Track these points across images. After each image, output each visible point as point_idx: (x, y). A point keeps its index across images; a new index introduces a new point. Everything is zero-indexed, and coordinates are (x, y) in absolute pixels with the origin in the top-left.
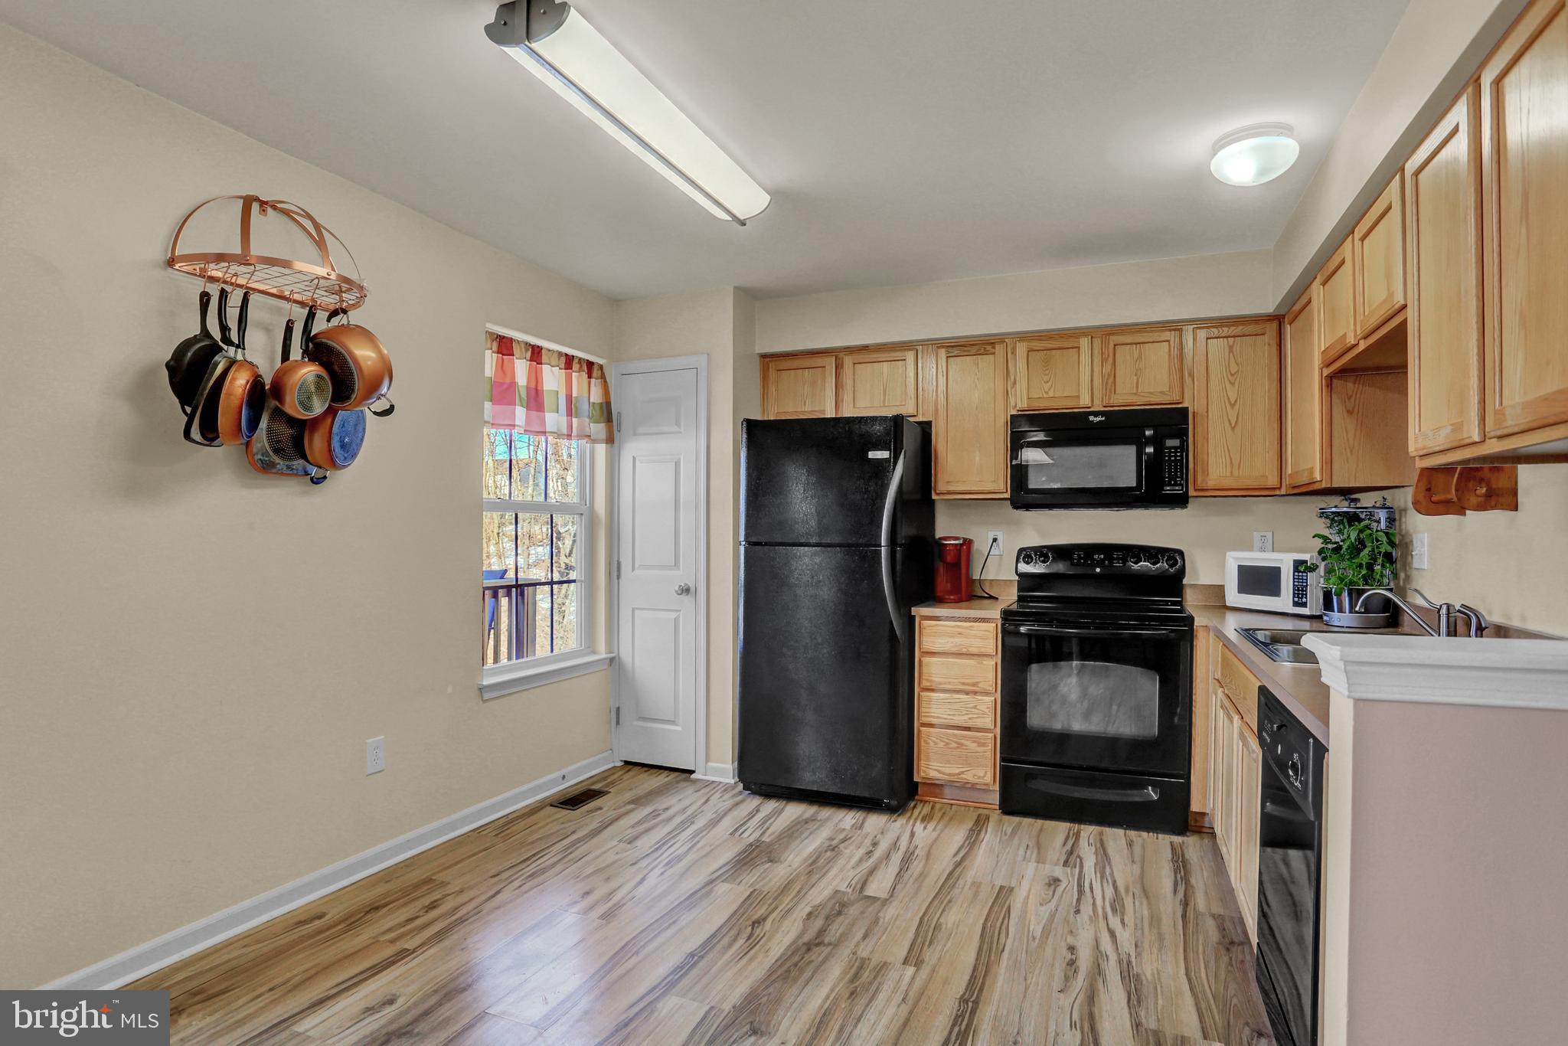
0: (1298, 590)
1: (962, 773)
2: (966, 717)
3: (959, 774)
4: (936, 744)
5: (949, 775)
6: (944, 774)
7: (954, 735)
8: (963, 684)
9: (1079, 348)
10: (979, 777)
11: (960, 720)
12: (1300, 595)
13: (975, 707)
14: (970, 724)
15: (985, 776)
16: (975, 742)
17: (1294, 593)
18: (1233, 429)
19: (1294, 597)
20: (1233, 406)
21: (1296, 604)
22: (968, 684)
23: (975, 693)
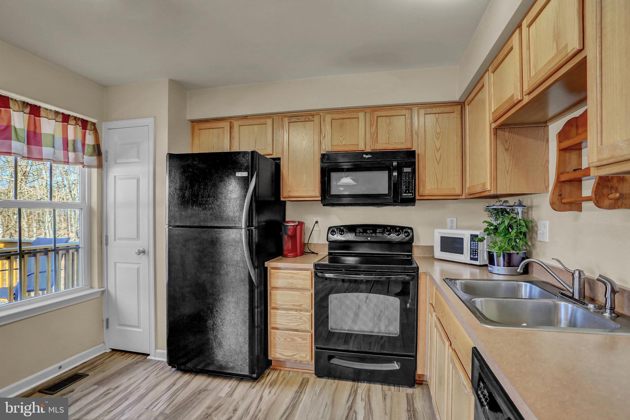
0: (473, 251)
1: (294, 355)
2: (296, 324)
3: (292, 356)
4: (279, 339)
5: (287, 356)
6: (284, 356)
7: (290, 334)
8: (294, 305)
9: (358, 118)
10: (303, 358)
11: (293, 325)
12: (474, 253)
13: (300, 319)
14: (297, 328)
15: (306, 357)
16: (300, 338)
17: (471, 253)
18: (438, 163)
19: (471, 255)
20: (438, 150)
21: (472, 259)
22: (296, 306)
23: (301, 310)
